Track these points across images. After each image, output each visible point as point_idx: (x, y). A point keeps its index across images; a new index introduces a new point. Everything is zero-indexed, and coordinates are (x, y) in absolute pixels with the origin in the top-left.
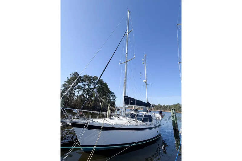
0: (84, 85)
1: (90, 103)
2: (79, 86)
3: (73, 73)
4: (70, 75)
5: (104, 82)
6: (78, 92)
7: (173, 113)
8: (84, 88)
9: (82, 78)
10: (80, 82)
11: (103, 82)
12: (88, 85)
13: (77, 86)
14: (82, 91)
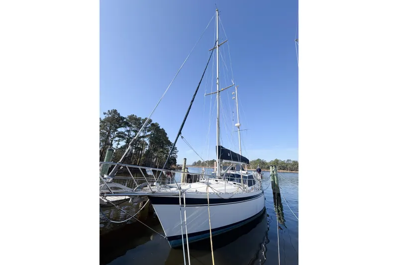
0: (128, 131)
1: (138, 160)
2: (120, 133)
3: (109, 111)
4: (105, 114)
5: (161, 128)
6: (117, 142)
7: (273, 172)
8: (129, 135)
9: (125, 120)
10: (122, 127)
11: (159, 127)
12: (136, 132)
13: (116, 132)
14: (125, 141)
